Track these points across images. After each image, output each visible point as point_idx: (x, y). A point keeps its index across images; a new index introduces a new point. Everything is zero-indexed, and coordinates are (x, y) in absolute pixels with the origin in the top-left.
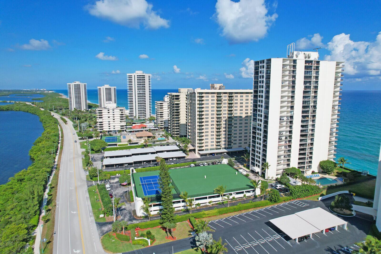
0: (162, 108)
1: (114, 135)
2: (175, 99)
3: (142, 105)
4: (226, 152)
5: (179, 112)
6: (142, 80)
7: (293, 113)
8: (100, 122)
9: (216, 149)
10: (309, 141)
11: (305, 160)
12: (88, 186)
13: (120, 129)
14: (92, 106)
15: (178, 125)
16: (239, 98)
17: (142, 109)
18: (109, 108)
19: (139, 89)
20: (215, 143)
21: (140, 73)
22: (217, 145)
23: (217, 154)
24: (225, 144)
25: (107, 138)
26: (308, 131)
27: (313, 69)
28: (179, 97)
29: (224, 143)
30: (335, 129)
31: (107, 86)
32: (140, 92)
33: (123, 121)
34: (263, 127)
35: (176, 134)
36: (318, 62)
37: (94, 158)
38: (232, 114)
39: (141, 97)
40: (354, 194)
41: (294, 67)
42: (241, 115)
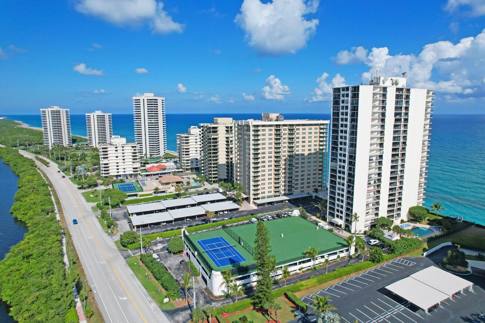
0: (188, 143)
1: (127, 181)
2: (211, 132)
3: (154, 139)
4: (288, 200)
5: (216, 149)
6: (153, 106)
7: (382, 151)
8: (105, 164)
9: (275, 196)
10: (398, 185)
11: (394, 207)
12: (125, 258)
13: (132, 173)
14: (76, 140)
15: (216, 165)
16: (301, 131)
17: (154, 143)
18: (116, 145)
19: (150, 117)
20: (273, 189)
21: (151, 96)
22: (275, 192)
23: (277, 202)
24: (285, 190)
25: (121, 185)
26: (398, 173)
27: (403, 99)
28: (217, 130)
29: (283, 188)
30: (425, 168)
31: (99, 113)
32: (152, 122)
33: (137, 162)
34: (347, 170)
35: (214, 178)
36: (408, 90)
37: (112, 216)
38: (292, 152)
39: (154, 128)
40: (459, 246)
41: (384, 96)
42: (303, 152)
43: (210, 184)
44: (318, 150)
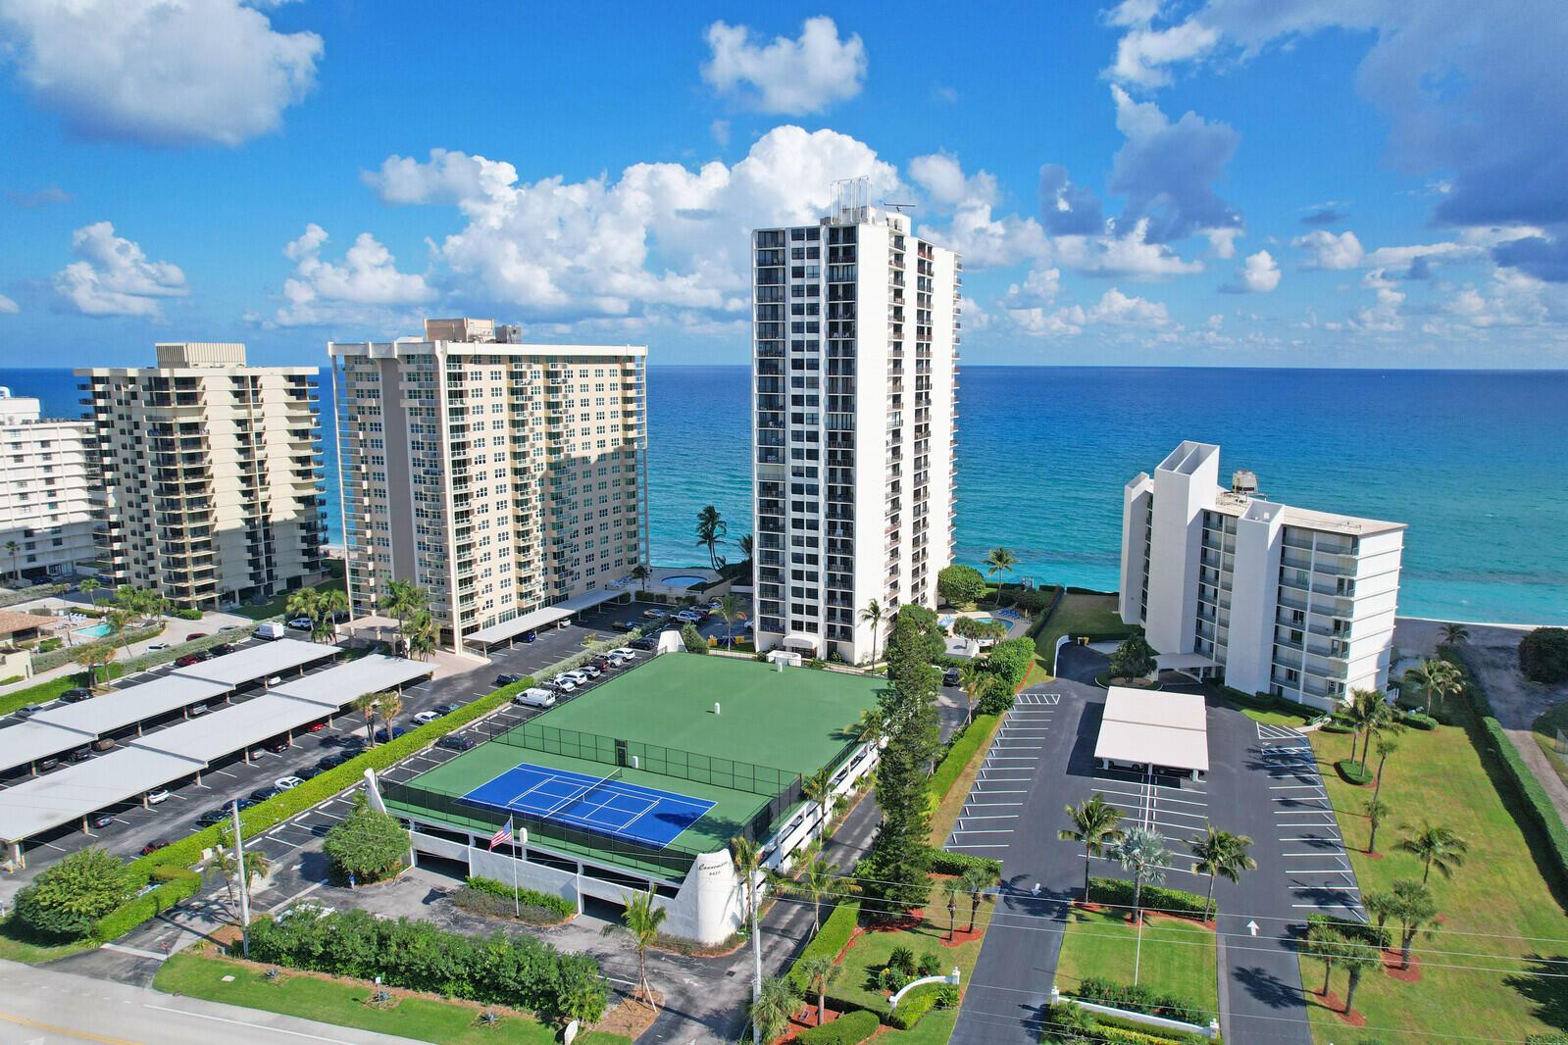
2: (173, 398)
4: (570, 617)
9: (521, 613)
11: (919, 576)
12: (134, 980)
15: (204, 538)
16: (576, 381)
20: (514, 588)
22: (521, 596)
23: (540, 630)
24: (547, 586)
28: (199, 389)
29: (542, 580)
34: (827, 478)
38: (559, 450)
42: (586, 453)
43: (185, 617)
44: (621, 443)
